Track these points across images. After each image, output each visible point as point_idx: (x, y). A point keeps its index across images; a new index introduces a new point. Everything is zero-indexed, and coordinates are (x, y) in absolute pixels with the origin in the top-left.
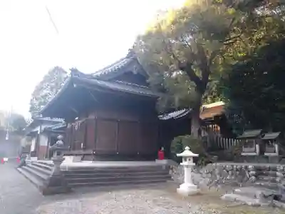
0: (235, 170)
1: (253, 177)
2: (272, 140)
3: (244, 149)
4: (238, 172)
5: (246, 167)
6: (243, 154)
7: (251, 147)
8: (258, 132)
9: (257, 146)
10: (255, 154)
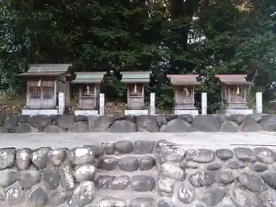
0: (22, 165)
1: (89, 185)
2: (92, 85)
3: (30, 102)
4: (33, 173)
5: (65, 156)
6: (25, 112)
7: (47, 97)
8: (63, 68)
9: (61, 95)
10: (54, 112)
